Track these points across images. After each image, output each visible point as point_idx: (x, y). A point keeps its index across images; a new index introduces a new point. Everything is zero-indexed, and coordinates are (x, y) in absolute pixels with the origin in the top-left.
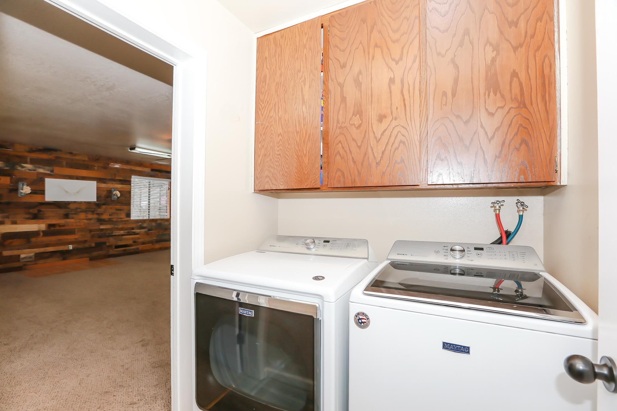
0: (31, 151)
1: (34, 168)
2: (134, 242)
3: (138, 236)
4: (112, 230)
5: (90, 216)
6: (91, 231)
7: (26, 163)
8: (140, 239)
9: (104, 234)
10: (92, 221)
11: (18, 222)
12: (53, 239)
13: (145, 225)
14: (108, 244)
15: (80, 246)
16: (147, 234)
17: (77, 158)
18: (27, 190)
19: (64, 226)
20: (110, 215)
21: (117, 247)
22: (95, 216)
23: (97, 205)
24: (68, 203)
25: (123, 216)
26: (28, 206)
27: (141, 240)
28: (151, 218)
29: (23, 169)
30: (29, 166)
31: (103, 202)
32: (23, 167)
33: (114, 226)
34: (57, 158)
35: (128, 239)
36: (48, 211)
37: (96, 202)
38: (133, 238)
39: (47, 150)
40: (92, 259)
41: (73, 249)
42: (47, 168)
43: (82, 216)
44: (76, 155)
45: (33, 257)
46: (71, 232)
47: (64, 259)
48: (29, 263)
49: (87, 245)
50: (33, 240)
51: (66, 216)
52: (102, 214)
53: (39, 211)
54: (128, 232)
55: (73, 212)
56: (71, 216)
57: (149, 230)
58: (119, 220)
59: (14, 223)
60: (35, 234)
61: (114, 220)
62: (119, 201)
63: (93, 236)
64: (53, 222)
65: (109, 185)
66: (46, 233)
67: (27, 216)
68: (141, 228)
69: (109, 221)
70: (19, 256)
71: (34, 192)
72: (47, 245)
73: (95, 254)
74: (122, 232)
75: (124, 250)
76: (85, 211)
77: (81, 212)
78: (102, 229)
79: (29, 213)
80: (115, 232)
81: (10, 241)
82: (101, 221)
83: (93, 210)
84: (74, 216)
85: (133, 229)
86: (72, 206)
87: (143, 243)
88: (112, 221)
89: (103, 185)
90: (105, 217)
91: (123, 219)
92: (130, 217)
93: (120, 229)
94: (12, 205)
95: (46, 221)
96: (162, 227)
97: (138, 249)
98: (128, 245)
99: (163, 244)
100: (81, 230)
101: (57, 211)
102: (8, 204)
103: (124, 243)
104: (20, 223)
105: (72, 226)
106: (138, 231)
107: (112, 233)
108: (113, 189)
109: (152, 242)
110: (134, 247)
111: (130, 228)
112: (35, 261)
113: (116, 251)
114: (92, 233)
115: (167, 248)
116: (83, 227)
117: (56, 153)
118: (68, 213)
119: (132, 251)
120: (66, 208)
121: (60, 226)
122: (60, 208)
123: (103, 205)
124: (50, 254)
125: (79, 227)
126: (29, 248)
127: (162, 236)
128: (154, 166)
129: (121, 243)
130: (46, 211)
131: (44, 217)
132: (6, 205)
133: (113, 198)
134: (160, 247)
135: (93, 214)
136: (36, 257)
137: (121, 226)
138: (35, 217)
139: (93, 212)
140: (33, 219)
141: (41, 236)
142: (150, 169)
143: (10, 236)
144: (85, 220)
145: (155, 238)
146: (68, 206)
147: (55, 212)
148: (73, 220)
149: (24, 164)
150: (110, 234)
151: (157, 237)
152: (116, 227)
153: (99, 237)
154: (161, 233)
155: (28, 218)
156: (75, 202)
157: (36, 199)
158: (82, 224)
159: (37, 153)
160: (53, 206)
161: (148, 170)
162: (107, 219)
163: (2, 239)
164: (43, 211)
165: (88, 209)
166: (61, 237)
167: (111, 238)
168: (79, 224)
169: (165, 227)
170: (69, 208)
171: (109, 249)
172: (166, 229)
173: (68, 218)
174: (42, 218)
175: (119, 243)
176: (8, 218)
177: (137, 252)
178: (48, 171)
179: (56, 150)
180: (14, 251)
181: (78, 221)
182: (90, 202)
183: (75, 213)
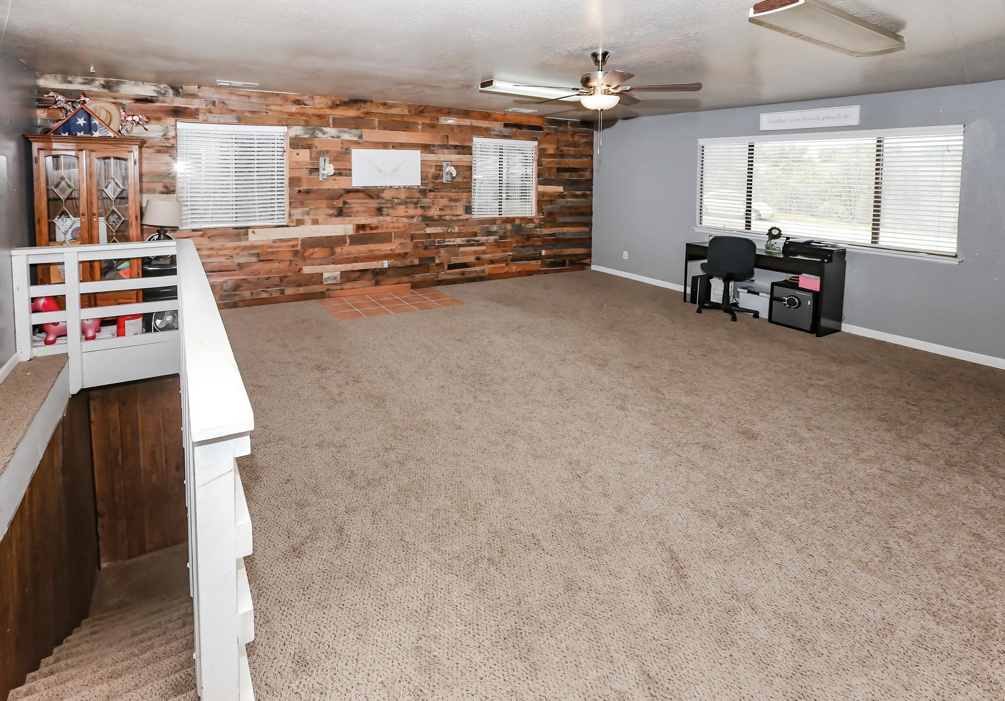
0: (334, 106)
1: (338, 134)
2: (478, 259)
3: (484, 248)
4: (442, 235)
5: (411, 212)
6: (413, 237)
7: (328, 126)
8: (487, 254)
9: (430, 244)
10: (415, 220)
11: (320, 221)
12: (363, 249)
13: (494, 228)
14: (437, 261)
15: (399, 263)
16: (497, 244)
17: (393, 111)
18: (328, 169)
19: (376, 228)
20: (440, 209)
21: (451, 267)
22: (419, 212)
23: (423, 192)
24: (382, 190)
25: (460, 211)
26: (332, 196)
27: (487, 256)
28: (505, 215)
29: (325, 136)
30: (331, 131)
31: (430, 186)
32: (324, 133)
33: (446, 229)
34: (367, 113)
35: (467, 254)
36: (356, 203)
37: (421, 187)
38: (475, 252)
39: (354, 102)
40: (414, 286)
41: (389, 268)
42: (354, 131)
43: (401, 210)
44: (391, 106)
45: (339, 277)
46: (386, 238)
47: (377, 283)
48: (334, 287)
49: (407, 262)
50: (338, 250)
51: (379, 211)
52: (429, 207)
53: (345, 203)
54: (468, 241)
55: (390, 205)
56: (385, 211)
57: (501, 238)
58: (455, 218)
59: (315, 222)
60: (340, 240)
61: (447, 218)
62: (453, 185)
63: (416, 246)
64: (363, 221)
65: (439, 155)
66: (355, 240)
67: (331, 212)
68: (490, 233)
69: (440, 221)
70: (322, 274)
71: (339, 173)
72: (356, 260)
73: (418, 277)
74: (459, 241)
75: (463, 274)
76: (405, 203)
77: (400, 204)
78: (429, 235)
79: (332, 207)
80: (448, 240)
81: (311, 250)
82: (428, 220)
83: (415, 200)
84: (391, 211)
85: (475, 235)
86: (387, 195)
87: (492, 262)
88: (445, 220)
89: (430, 157)
90: (434, 212)
91: (460, 218)
92: (470, 213)
93: (456, 235)
94: (312, 194)
95: (353, 220)
96: (522, 233)
97: (484, 271)
98: (469, 264)
99: (524, 264)
100: (400, 235)
101: (367, 203)
102: (308, 192)
103: (461, 260)
104: (322, 223)
105: (387, 228)
106: (483, 239)
107: (444, 242)
108: (444, 164)
109: (506, 261)
110: (478, 269)
111: (472, 233)
112: (340, 284)
113: (449, 274)
114: (415, 241)
115: (530, 273)
116: (402, 230)
117: (365, 106)
118: (381, 207)
119: (474, 275)
120: (379, 197)
121: (372, 228)
122: (371, 197)
123: (430, 191)
124: (359, 273)
125: (396, 230)
126: (333, 263)
127: (522, 250)
128: (509, 117)
129: (457, 259)
130: (354, 203)
131: (352, 212)
132: (305, 194)
133: (445, 179)
134: (518, 270)
135: (416, 208)
136: (341, 278)
137: (456, 229)
138: (340, 213)
139: (416, 203)
140: (337, 216)
141: (347, 244)
142: (503, 123)
143: (311, 243)
144: (404, 219)
145: (511, 253)
146: (381, 195)
147: (365, 205)
148: (388, 219)
149: (325, 129)
150: (440, 243)
151: (514, 251)
152: (449, 231)
153: (426, 248)
154: (520, 244)
155: (331, 215)
156: (391, 187)
157: (341, 184)
158: (401, 225)
159: (342, 108)
160: (361, 195)
161: (498, 126)
162: (436, 217)
163: (301, 248)
164: (350, 204)
165: (409, 200)
166: (373, 247)
167: (442, 251)
168: (396, 225)
169: (528, 233)
170: (383, 198)
171: (440, 270)
172: (529, 237)
173: (381, 215)
174: (348, 214)
175: (454, 260)
176: (309, 215)
177: (481, 279)
178: (355, 136)
179: (365, 102)
180: (315, 267)
181: (395, 219)
182: (411, 187)
183: (391, 207)
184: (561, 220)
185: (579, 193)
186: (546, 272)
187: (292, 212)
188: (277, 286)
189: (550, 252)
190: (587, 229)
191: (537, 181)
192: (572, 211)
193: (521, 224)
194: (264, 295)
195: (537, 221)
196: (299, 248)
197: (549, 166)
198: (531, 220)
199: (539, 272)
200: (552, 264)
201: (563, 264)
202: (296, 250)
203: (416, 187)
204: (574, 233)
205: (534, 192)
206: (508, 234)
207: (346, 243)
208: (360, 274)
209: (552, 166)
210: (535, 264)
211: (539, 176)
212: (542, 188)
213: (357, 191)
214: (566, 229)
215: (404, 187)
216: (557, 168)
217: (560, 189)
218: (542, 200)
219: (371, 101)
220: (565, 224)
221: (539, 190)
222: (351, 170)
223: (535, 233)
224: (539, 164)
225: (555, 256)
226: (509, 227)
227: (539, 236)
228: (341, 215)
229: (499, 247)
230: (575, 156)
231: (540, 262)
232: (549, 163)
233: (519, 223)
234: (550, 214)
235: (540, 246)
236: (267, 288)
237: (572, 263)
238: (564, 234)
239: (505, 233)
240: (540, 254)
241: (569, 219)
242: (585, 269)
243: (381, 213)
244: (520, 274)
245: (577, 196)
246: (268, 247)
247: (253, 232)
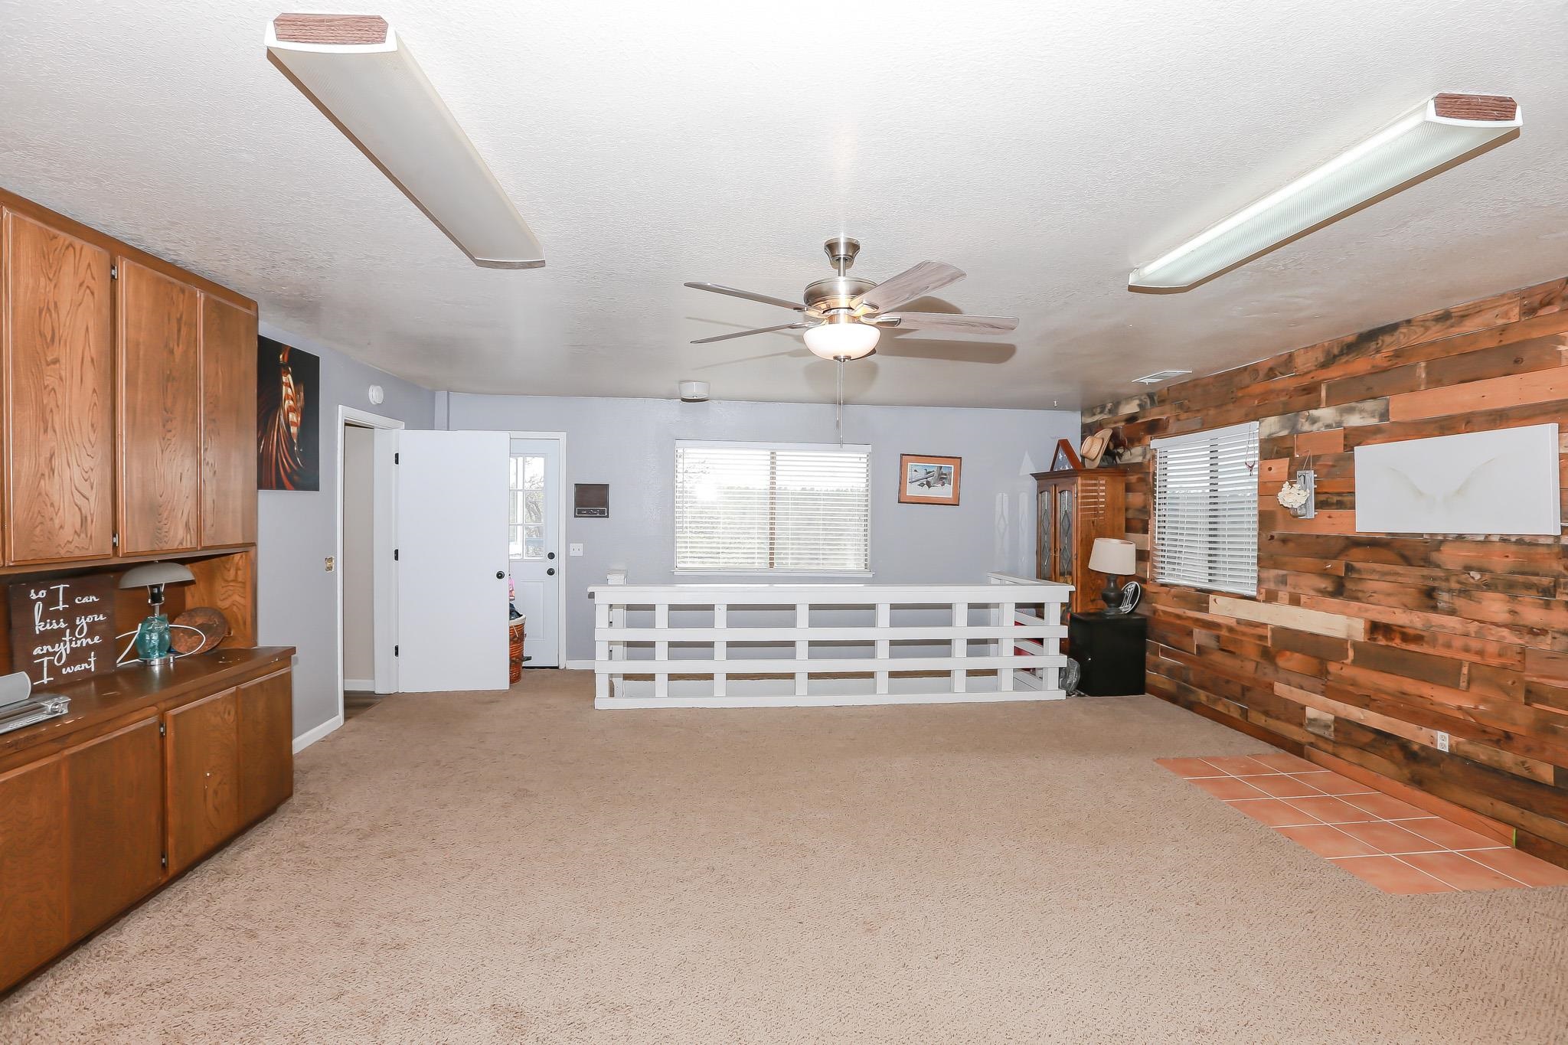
0: (1330, 360)
1: (1338, 419)
5: (1532, 613)
6: (1534, 695)
7: (1319, 404)
11: (1303, 599)
12: (1384, 682)
15: (1483, 753)
17: (1471, 326)
19: (1418, 639)
22: (1561, 619)
24: (1437, 542)
26: (1321, 549)
29: (1315, 428)
30: (1325, 414)
32: (1314, 421)
34: (1399, 353)
36: (1371, 572)
37: (1565, 541)
39: (1369, 338)
40: (1526, 843)
41: (1452, 755)
42: (1369, 405)
43: (1495, 606)
44: (1464, 317)
45: (1332, 727)
46: (1445, 673)
47: (1415, 781)
48: (1321, 744)
49: (1511, 761)
50: (1332, 667)
51: (1428, 597)
53: (1349, 568)
55: (1455, 586)
56: (1444, 601)
59: (1295, 601)
60: (1337, 649)
63: (1545, 727)
64: (1386, 615)
66: (1365, 656)
67: (1322, 583)
70: (1303, 708)
71: (1338, 502)
72: (1367, 703)
76: (1509, 587)
77: (1489, 586)
79: (1324, 574)
83: (1546, 581)
84: (1460, 603)
86: (1451, 558)
94: (1291, 545)
95: (1367, 610)
100: (1487, 676)
101: (1398, 574)
102: (1284, 540)
104: (1307, 606)
105: (1448, 646)
112: (1334, 742)
114: (1537, 706)
116: (1495, 662)
117: (1394, 338)
118: (1433, 589)
120: (1427, 562)
121: (1406, 638)
122: (1407, 561)
124: (1372, 736)
125: (1476, 659)
126: (1323, 694)
130: (1366, 571)
131: (1363, 591)
132: (1284, 544)
135: (1548, 605)
136: (1338, 731)
138: (1340, 589)
139: (1549, 591)
140: (1335, 595)
141: (1349, 661)
143: (1291, 640)
144: (1505, 632)
146: (1435, 556)
147: (1392, 578)
148: (1452, 622)
149: (1315, 413)
155: (1323, 592)
156: (1460, 537)
157: (1331, 525)
158: (1492, 648)
159: (1344, 359)
160: (1385, 553)
163: (1273, 645)
164: (1358, 571)
165: (1520, 578)
166: (1410, 686)
168: (1475, 644)
170: (1438, 566)
173: (1435, 609)
174: (1354, 594)
176: (1286, 585)
178: (1374, 417)
179: (1392, 328)
180: (1293, 688)
181: (1473, 627)
182: (1527, 539)
183: (1460, 591)
187: (1262, 575)
188: (1238, 700)
194: (1220, 708)
196: (1269, 644)
202: (1265, 646)
203: (1550, 541)
207: (1347, 658)
208: (1374, 740)
213: (1373, 543)
215: (1504, 540)
219: (1409, 322)
222: (1353, 494)
228: (1342, 595)
236: (1225, 697)
243: (1432, 603)
246: (1231, 629)
247: (1215, 600)
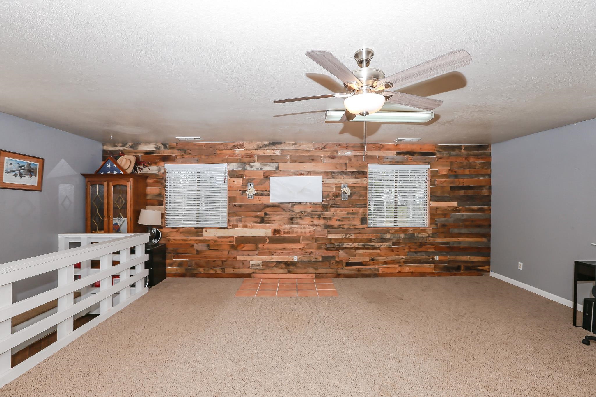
0: (258, 148)
1: (261, 167)
2: (372, 260)
3: (378, 251)
4: (342, 239)
5: (316, 221)
6: (317, 240)
7: (254, 161)
8: (381, 256)
9: (331, 245)
10: (319, 228)
11: (248, 226)
12: (279, 246)
13: (388, 236)
14: (337, 260)
15: (306, 258)
16: (391, 249)
19: (289, 232)
20: (339, 220)
21: (349, 264)
22: (322, 222)
23: (325, 208)
24: (293, 205)
25: (357, 222)
26: (256, 209)
27: (381, 258)
29: (252, 169)
30: (257, 165)
31: (331, 203)
32: (252, 167)
33: (344, 235)
34: (282, 151)
35: (363, 256)
36: (274, 214)
37: (323, 203)
38: (370, 254)
39: (273, 144)
40: (318, 276)
41: (299, 261)
42: (272, 165)
43: (307, 220)
44: (300, 145)
45: (261, 265)
46: (296, 240)
47: (289, 271)
48: (257, 271)
49: (313, 258)
50: (260, 246)
51: (291, 220)
52: (330, 218)
53: (266, 214)
54: (363, 245)
55: (299, 216)
56: (295, 221)
57: (394, 244)
58: (352, 227)
59: (245, 227)
60: (262, 239)
61: (346, 227)
62: (350, 201)
63: (319, 247)
64: (278, 227)
65: (339, 179)
66: (273, 240)
67: (256, 220)
68: (383, 240)
69: (339, 229)
70: (249, 262)
71: (261, 193)
72: (273, 254)
73: (322, 270)
74: (355, 245)
75: (359, 270)
76: (311, 215)
77: (307, 215)
78: (330, 239)
79: (257, 217)
80: (346, 243)
81: (242, 245)
82: (329, 228)
83: (319, 213)
84: (299, 220)
85: (370, 240)
86: (297, 209)
87: (386, 263)
88: (343, 228)
89: (331, 181)
90: (334, 223)
91: (356, 227)
92: (366, 224)
93: (353, 240)
94: (243, 208)
95: (271, 226)
96: (415, 241)
97: (378, 270)
98: (364, 263)
99: (417, 267)
100: (306, 238)
101: (282, 214)
102: (240, 206)
103: (357, 260)
104: (250, 228)
105: (297, 232)
106: (377, 244)
107: (343, 245)
108: (342, 185)
109: (400, 263)
110: (372, 267)
111: (367, 239)
112: (262, 269)
113: (347, 270)
114: (319, 243)
115: (423, 274)
116: (308, 234)
117: (280, 146)
118: (293, 218)
119: (369, 272)
120: (290, 210)
121: (286, 233)
122: (284, 210)
123: (332, 206)
124: (275, 263)
125: (304, 235)
126: (257, 255)
127: (415, 254)
128: (401, 147)
129: (354, 259)
130: (271, 214)
131: (270, 220)
132: (239, 207)
133: (344, 197)
134: (411, 271)
135: (319, 219)
136: (263, 265)
137: (353, 236)
138: (262, 221)
139: (320, 215)
140: (260, 223)
142: (395, 152)
143: (243, 241)
144: (310, 227)
145: (404, 257)
146: (293, 208)
147: (280, 216)
148: (298, 226)
149: (252, 164)
150: (339, 246)
151: (407, 255)
152: (347, 236)
153: (327, 249)
154: (413, 250)
155: (256, 222)
156: (299, 203)
157: (263, 200)
158: (308, 231)
159: (264, 149)
160: (277, 208)
161: (391, 154)
162: (336, 226)
163: (236, 243)
164: (269, 215)
165: (314, 213)
166: (287, 245)
167: (341, 252)
168: (303, 231)
169: (420, 241)
170: (294, 211)
171: (339, 266)
172: (421, 244)
173: (293, 223)
174: (268, 222)
175: (351, 260)
176: (241, 221)
177: (376, 276)
178: (274, 168)
179: (280, 143)
180: (245, 256)
181: (303, 226)
182: (315, 203)
183: (299, 218)
184: (456, 231)
185: (475, 208)
186: (439, 275)
187: (230, 219)
188: (220, 266)
189: (443, 258)
190: (484, 240)
191: (429, 198)
192: (467, 223)
193: (414, 234)
194: (212, 272)
195: (430, 232)
196: (234, 243)
197: (442, 185)
198: (424, 230)
199: (432, 274)
200: (447, 269)
201: (458, 268)
202: (233, 244)
203: (320, 204)
204: (470, 243)
205: (428, 207)
206: (401, 241)
207: (266, 242)
209: (445, 184)
210: (428, 268)
211: (431, 193)
212: (434, 204)
213: (275, 206)
214: (460, 239)
215: (310, 203)
216: (451, 187)
217: (455, 204)
218: (434, 214)
219: (285, 143)
220: (460, 235)
221: (431, 205)
222: (269, 191)
223: (427, 241)
224: (432, 183)
225: (449, 262)
226: (402, 235)
227: (431, 244)
228: (263, 222)
229: (393, 251)
230: (470, 176)
231: (433, 266)
232: (441, 182)
233: (412, 232)
234: (444, 226)
235: (433, 252)
236: (214, 267)
237: (468, 269)
238: (460, 243)
239: (398, 240)
240: (433, 259)
241: (464, 231)
242: (482, 275)
244: (413, 274)
245: (473, 211)
246: (215, 241)
247: (206, 231)
